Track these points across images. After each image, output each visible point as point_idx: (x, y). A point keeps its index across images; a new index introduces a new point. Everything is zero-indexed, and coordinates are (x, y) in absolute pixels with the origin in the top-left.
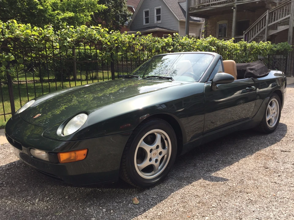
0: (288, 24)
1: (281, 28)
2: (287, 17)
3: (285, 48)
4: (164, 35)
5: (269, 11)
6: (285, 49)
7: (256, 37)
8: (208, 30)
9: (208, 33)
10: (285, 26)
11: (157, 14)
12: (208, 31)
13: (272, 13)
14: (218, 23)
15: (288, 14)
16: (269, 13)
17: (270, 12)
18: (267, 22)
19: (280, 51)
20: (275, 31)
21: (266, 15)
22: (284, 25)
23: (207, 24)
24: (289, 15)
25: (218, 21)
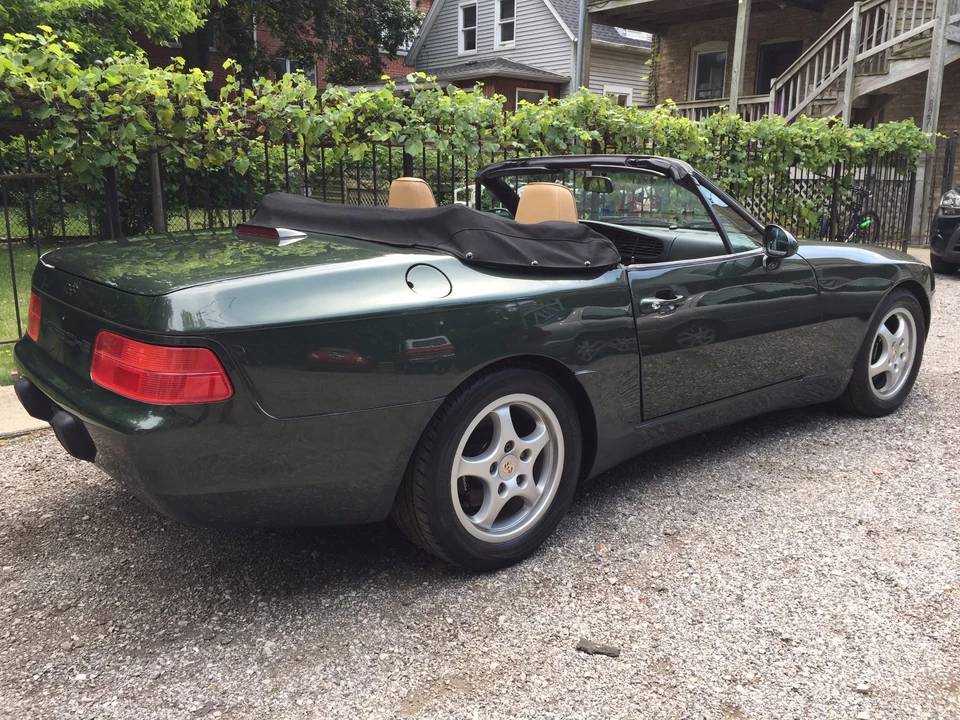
0: (927, 56)
1: (901, 71)
2: (924, 27)
3: (900, 142)
4: (518, 90)
5: (861, 7)
6: (902, 147)
7: (814, 100)
8: (663, 76)
9: (661, 86)
10: (917, 62)
11: (503, 16)
12: (662, 79)
13: (872, 11)
14: (695, 49)
15: (928, 19)
16: (861, 14)
17: (864, 9)
18: (852, 47)
19: (882, 154)
20: (881, 78)
21: (851, 21)
22: (913, 58)
23: (658, 52)
24: (932, 21)
25: (697, 43)
